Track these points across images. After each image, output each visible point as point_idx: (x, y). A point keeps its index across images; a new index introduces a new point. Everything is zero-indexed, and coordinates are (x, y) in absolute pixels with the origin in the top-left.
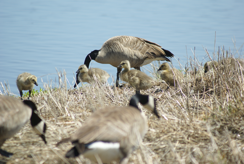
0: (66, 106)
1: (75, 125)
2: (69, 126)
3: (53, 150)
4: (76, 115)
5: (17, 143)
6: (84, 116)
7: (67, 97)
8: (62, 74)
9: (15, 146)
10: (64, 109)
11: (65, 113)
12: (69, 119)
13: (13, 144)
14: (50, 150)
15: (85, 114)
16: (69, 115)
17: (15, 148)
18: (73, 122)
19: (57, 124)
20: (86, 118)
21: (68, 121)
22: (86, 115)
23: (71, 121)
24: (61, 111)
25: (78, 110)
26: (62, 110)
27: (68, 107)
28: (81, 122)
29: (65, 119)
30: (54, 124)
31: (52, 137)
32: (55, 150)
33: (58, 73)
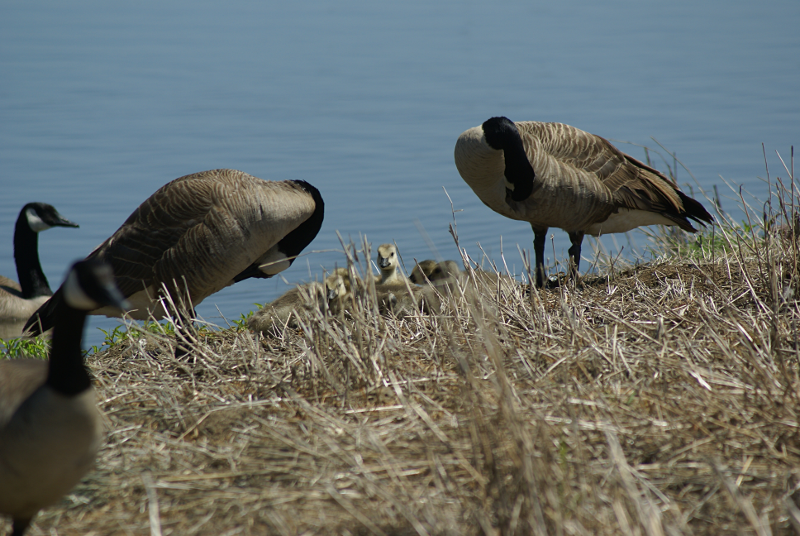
0: (377, 353)
1: (405, 416)
2: (388, 421)
3: (337, 497)
4: (407, 383)
5: (221, 481)
6: (434, 387)
7: (377, 326)
8: (359, 251)
9: (216, 489)
10: (370, 365)
11: (373, 377)
12: (386, 395)
13: (209, 484)
14: (327, 497)
15: (438, 379)
16: (386, 384)
17: (217, 495)
18: (400, 407)
19: (347, 415)
20: (443, 391)
21: (384, 403)
22: (441, 381)
23: (393, 402)
24: (360, 370)
25: (415, 366)
26: (362, 367)
27: (382, 358)
28: (424, 404)
29: (376, 398)
30: (339, 414)
31: (334, 455)
32: (344, 497)
33: (346, 247)
